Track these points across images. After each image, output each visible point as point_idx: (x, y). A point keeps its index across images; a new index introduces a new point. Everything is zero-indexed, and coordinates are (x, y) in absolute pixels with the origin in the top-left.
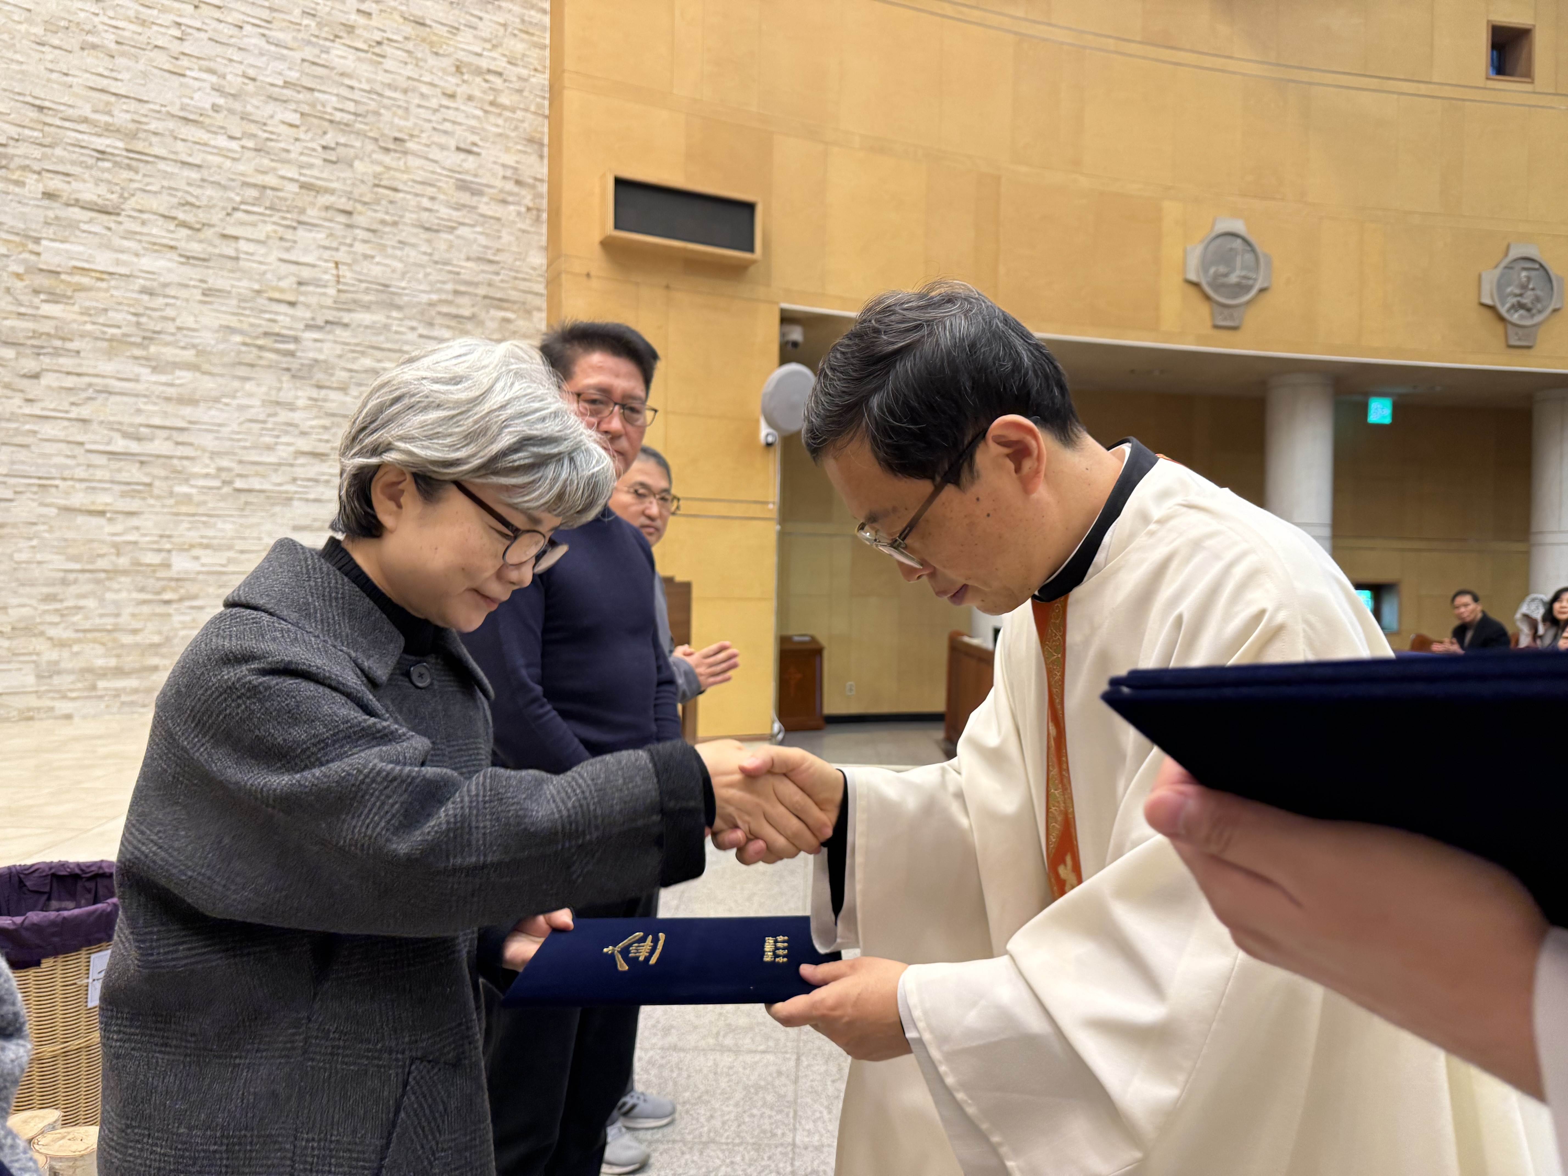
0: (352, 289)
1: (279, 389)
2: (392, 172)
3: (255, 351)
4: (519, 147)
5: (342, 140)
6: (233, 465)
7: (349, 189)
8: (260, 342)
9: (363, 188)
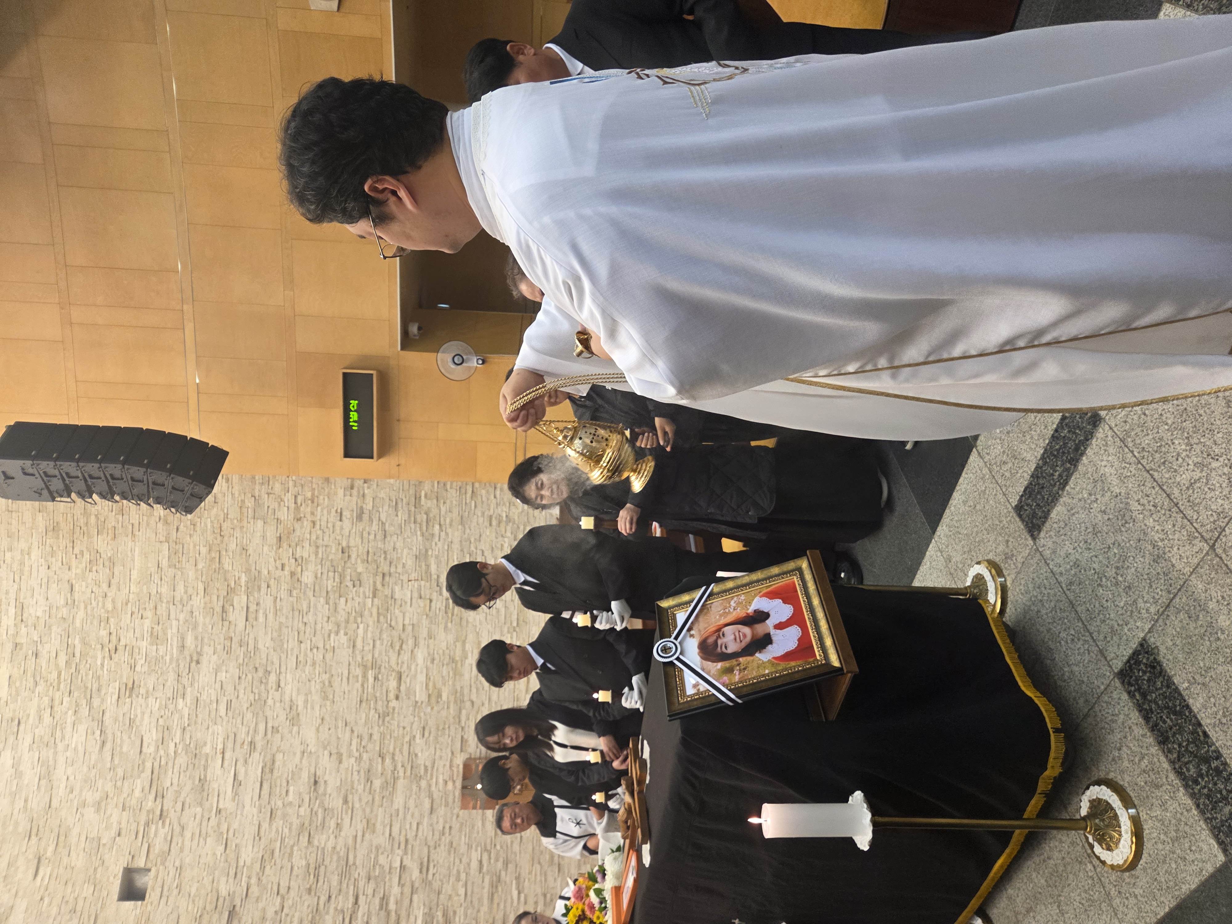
0: (420, 574)
2: (360, 554)
3: (454, 617)
4: (333, 487)
5: (348, 578)
7: (372, 575)
8: (450, 615)
9: (370, 568)
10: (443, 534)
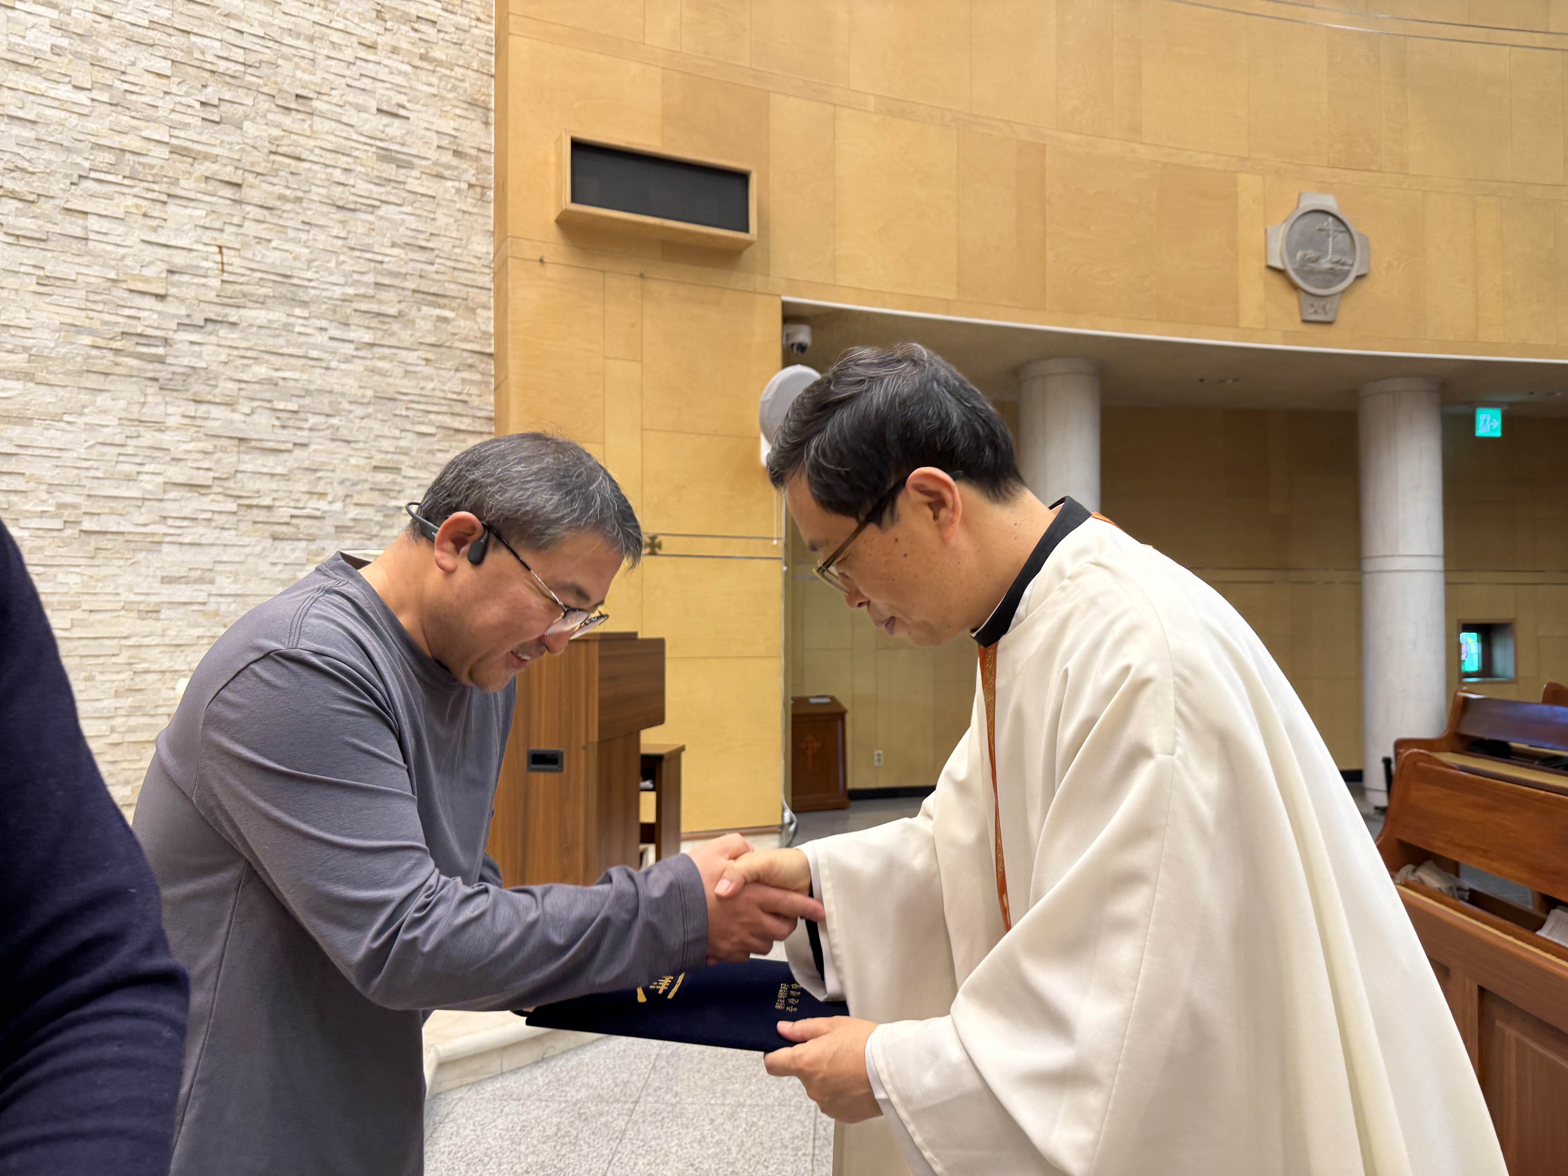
0: (241, 280)
1: (144, 403)
2: (293, 137)
3: (110, 355)
4: (458, 111)
5: (227, 96)
6: (79, 500)
7: (236, 156)
8: (117, 345)
9: (256, 156)
10: (349, 349)
